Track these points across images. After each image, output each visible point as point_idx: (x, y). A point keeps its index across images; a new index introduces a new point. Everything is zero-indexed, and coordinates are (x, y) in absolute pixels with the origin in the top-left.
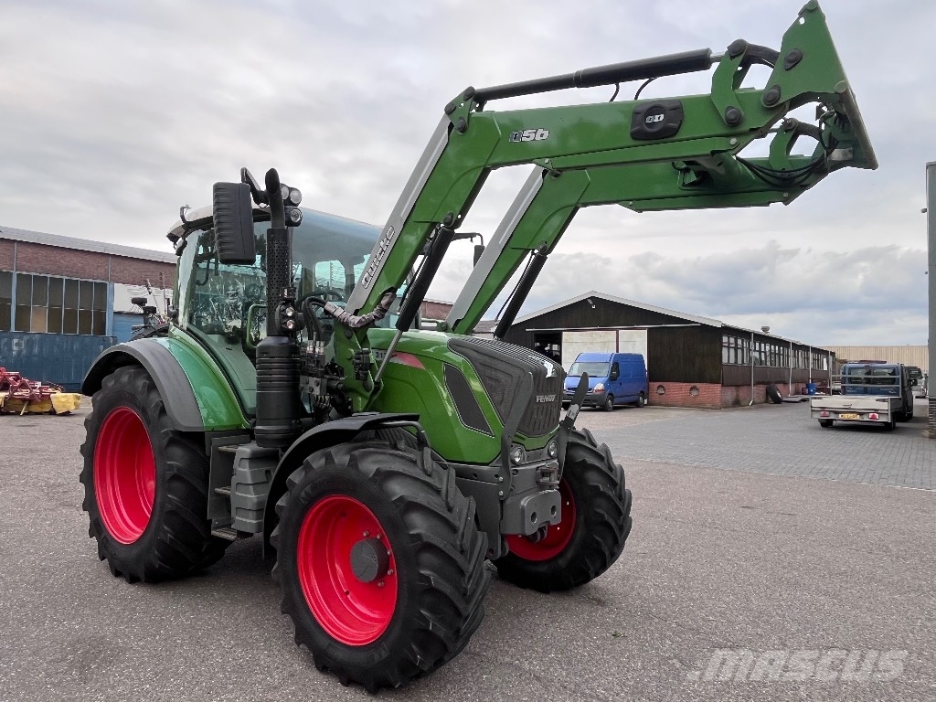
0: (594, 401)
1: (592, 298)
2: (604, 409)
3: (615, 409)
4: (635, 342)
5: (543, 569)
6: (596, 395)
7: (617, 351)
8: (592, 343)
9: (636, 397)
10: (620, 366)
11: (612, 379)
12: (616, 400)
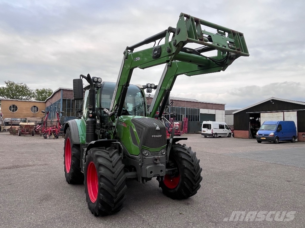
0: (270, 139)
1: (272, 100)
2: (275, 143)
3: (279, 143)
4: (292, 116)
5: (172, 191)
6: (270, 137)
7: (284, 120)
8: (273, 117)
9: (291, 138)
10: (281, 126)
11: (277, 131)
12: (280, 139)
